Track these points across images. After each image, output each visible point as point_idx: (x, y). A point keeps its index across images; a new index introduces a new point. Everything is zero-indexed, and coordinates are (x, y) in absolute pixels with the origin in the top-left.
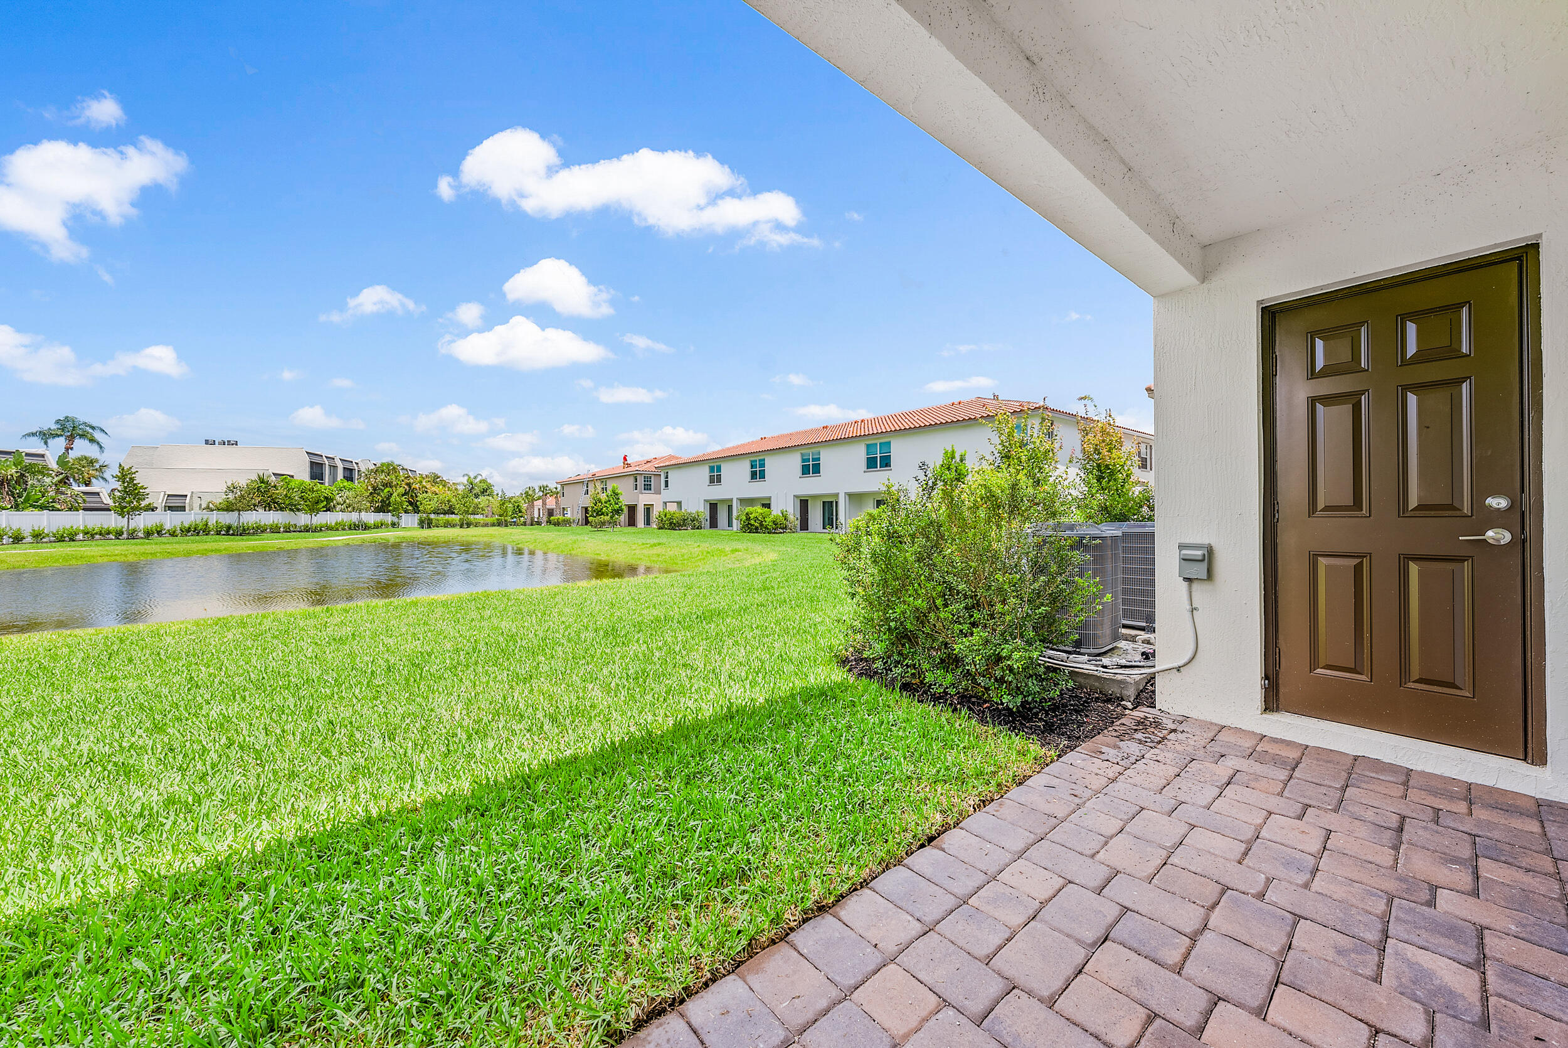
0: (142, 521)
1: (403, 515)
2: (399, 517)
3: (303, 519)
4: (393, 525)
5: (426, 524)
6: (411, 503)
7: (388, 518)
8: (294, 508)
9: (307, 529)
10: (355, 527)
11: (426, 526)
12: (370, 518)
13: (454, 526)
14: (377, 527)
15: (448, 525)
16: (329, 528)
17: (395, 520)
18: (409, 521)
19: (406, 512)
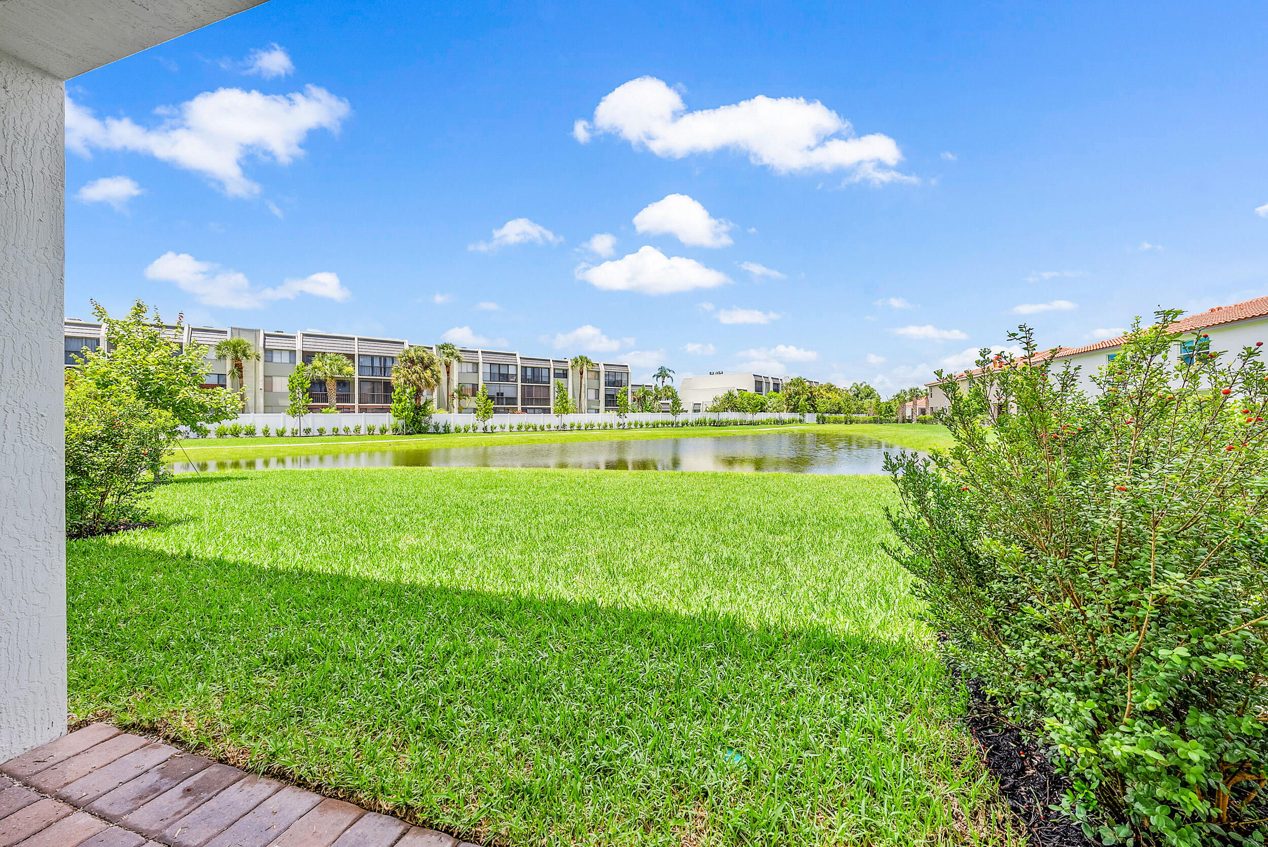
0: (681, 418)
1: (807, 415)
2: (804, 416)
3: (749, 417)
4: (801, 421)
5: (822, 421)
6: (813, 406)
7: (797, 416)
8: (744, 410)
9: (751, 423)
10: (778, 422)
11: (821, 422)
12: (786, 416)
13: (840, 422)
14: (790, 423)
15: (836, 422)
16: (763, 423)
17: (802, 418)
18: (810, 418)
19: (809, 412)
